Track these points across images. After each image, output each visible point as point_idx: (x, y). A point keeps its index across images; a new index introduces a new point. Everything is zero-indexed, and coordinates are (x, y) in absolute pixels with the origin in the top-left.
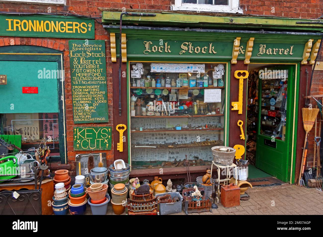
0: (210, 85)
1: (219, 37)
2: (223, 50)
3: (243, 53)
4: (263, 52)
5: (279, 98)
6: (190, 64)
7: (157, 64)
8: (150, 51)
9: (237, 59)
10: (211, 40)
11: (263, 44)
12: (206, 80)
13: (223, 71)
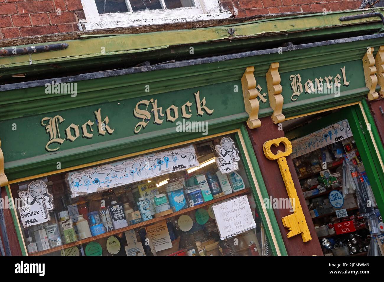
0: (217, 193)
1: (211, 74)
2: (225, 102)
3: (265, 100)
4: (300, 90)
5: (348, 187)
6: (161, 153)
7: (83, 173)
8: (61, 141)
9: (259, 116)
10: (196, 84)
11: (295, 73)
12: (203, 183)
13: (235, 152)
